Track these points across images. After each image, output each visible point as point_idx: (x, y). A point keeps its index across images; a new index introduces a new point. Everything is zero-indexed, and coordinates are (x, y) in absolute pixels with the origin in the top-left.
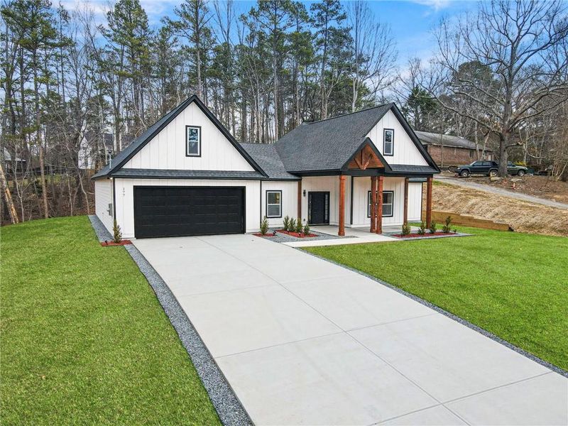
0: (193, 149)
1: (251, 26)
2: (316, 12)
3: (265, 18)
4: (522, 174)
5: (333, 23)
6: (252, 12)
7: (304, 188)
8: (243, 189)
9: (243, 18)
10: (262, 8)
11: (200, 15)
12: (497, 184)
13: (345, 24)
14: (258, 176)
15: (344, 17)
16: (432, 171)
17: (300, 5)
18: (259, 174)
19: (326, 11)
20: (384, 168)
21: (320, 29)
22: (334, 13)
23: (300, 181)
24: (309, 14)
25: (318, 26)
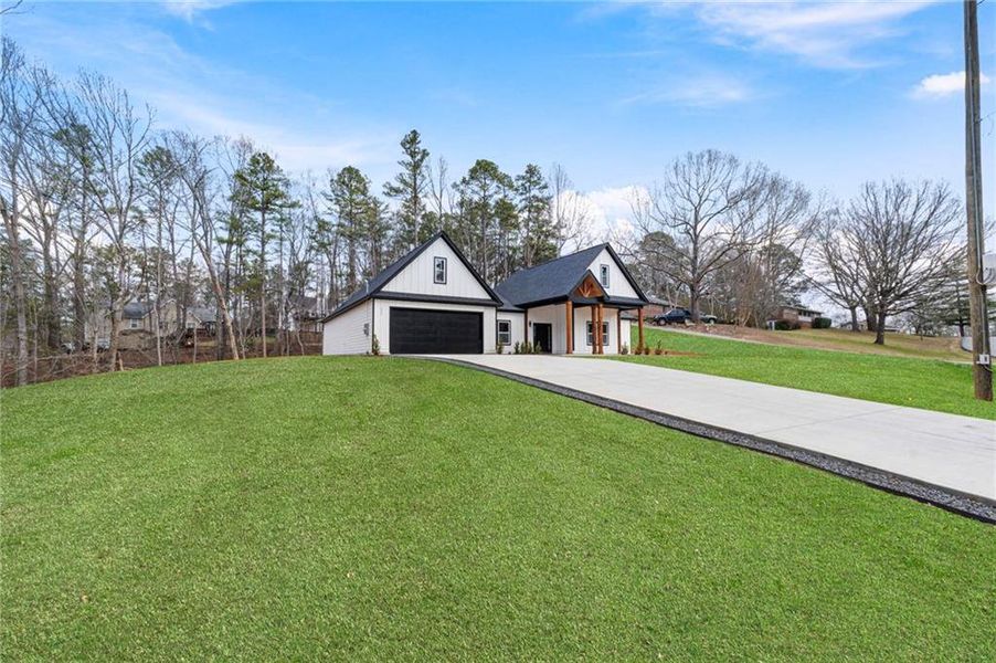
0: (440, 278)
1: (462, 192)
2: (520, 182)
3: (475, 186)
4: (712, 322)
5: (535, 192)
6: (464, 181)
7: (529, 319)
8: (481, 315)
9: (455, 186)
10: (472, 178)
11: (418, 182)
12: (692, 328)
13: (546, 193)
14: (494, 303)
15: (545, 187)
16: (642, 302)
17: (506, 176)
18: (495, 302)
19: (529, 181)
20: (602, 297)
21: (524, 197)
22: (536, 183)
23: (526, 313)
24: (515, 184)
25: (522, 194)
